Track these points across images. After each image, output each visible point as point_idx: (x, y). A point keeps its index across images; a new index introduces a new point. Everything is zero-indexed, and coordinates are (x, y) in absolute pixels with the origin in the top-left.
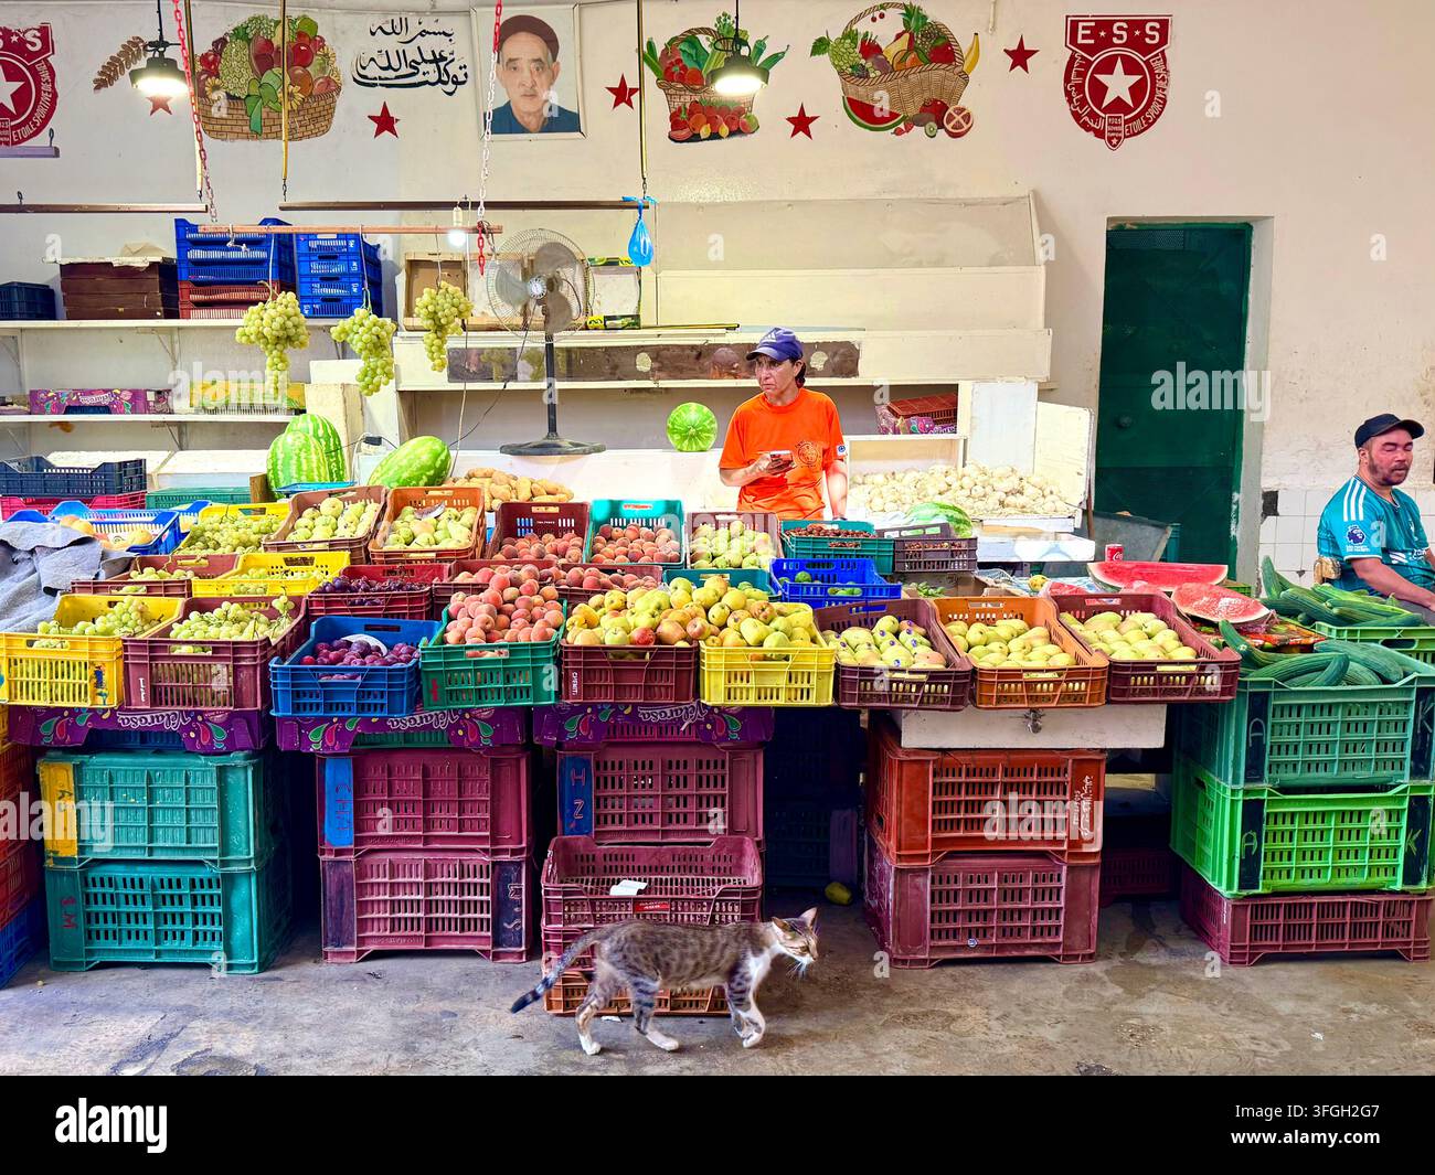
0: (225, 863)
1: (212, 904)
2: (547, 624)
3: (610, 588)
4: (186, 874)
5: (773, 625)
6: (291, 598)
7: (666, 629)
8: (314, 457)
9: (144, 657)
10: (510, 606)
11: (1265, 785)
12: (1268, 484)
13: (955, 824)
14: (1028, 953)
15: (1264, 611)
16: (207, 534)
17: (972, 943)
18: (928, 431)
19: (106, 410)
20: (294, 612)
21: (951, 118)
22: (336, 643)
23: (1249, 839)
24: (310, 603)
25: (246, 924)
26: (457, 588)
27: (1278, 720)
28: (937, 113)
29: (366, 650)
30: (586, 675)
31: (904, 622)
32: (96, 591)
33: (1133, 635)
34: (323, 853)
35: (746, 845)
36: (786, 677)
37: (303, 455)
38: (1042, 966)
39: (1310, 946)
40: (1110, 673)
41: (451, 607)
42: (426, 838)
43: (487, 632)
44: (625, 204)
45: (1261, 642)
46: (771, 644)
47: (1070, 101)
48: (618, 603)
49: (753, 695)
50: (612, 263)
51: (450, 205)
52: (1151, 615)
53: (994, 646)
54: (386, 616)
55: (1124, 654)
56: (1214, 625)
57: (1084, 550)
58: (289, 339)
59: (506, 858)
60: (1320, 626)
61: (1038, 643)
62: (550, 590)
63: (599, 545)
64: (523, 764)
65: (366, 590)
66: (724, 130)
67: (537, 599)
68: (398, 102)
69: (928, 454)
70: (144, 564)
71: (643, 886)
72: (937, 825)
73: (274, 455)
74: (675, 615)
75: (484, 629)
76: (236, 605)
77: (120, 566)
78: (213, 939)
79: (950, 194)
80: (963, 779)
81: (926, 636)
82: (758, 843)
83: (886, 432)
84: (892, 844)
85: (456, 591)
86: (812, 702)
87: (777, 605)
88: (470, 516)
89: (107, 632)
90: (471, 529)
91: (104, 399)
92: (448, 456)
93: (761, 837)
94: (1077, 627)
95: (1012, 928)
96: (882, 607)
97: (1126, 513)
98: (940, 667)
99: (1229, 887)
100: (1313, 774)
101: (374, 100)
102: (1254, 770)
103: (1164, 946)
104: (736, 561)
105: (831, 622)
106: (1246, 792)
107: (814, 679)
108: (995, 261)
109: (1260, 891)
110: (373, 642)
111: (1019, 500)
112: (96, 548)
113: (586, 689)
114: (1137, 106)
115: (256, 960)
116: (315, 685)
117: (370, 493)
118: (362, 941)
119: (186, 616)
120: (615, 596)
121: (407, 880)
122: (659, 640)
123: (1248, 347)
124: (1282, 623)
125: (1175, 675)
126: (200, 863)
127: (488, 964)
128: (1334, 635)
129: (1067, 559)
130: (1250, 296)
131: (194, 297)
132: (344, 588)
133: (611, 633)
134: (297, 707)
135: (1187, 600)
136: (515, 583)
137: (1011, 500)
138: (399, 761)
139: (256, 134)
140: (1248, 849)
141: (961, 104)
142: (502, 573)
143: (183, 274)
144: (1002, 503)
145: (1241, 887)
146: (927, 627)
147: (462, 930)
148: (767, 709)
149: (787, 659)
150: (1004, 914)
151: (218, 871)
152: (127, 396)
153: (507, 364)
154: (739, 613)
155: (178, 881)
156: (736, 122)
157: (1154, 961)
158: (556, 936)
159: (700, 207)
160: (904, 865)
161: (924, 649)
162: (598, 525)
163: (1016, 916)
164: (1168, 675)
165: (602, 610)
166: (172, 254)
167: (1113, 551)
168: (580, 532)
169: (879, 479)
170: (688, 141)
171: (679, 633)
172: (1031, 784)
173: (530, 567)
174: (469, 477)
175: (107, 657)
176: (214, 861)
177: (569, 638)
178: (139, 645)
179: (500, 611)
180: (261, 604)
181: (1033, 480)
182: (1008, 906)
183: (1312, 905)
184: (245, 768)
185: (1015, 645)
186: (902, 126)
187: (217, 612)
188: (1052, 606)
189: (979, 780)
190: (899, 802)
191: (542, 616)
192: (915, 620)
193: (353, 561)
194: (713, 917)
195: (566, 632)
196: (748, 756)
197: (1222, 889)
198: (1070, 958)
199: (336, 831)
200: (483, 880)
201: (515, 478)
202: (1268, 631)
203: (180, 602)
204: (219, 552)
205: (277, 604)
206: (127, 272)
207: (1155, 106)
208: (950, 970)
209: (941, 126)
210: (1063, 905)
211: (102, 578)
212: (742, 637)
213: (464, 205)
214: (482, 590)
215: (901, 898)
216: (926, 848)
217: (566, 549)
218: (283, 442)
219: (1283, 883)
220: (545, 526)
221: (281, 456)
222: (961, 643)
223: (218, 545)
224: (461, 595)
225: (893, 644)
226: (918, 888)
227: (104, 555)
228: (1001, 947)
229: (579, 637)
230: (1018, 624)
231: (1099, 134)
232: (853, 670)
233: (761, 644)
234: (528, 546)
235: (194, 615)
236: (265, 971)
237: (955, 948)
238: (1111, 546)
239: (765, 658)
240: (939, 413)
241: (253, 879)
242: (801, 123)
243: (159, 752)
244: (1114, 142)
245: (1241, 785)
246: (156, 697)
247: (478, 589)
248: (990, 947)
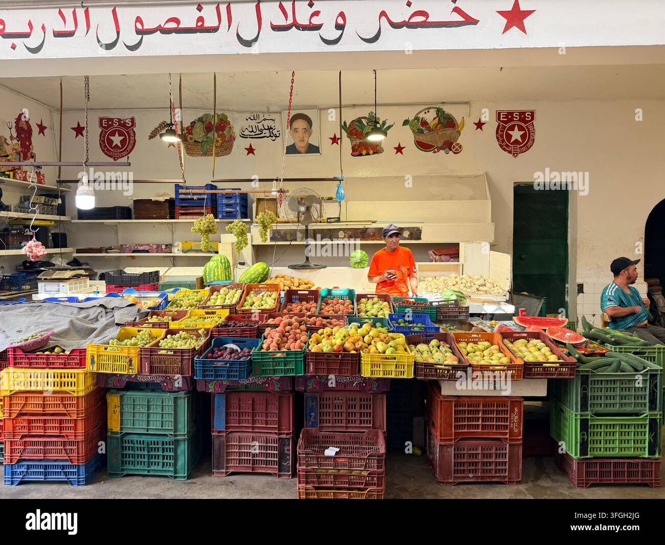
0: (175, 436)
1: (170, 452)
2: (302, 341)
3: (326, 326)
4: (161, 439)
5: (389, 344)
6: (205, 329)
7: (347, 345)
8: (220, 270)
9: (148, 355)
10: (287, 334)
11: (589, 413)
12: (579, 281)
13: (463, 427)
14: (494, 480)
15: (584, 339)
16: (178, 302)
17: (471, 475)
18: (448, 261)
19: (147, 252)
20: (206, 335)
21: (454, 147)
22: (221, 348)
23: (583, 435)
24: (212, 332)
25: (183, 461)
26: (268, 326)
27: (593, 386)
28: (450, 146)
29: (233, 351)
30: (316, 363)
31: (442, 342)
32: (134, 326)
33: (532, 349)
34: (213, 432)
35: (379, 434)
36: (395, 366)
37: (216, 270)
38: (499, 486)
39: (611, 480)
40: (524, 367)
41: (265, 334)
42: (253, 427)
43: (278, 345)
44: (335, 179)
45: (584, 352)
46: (388, 352)
47: (498, 141)
48: (329, 333)
49: (381, 373)
50: (330, 199)
51: (272, 180)
52: (539, 341)
53: (478, 353)
54: (240, 337)
55: (530, 358)
56: (564, 344)
57: (510, 309)
58: (210, 231)
59: (284, 436)
60: (607, 345)
61: (495, 352)
62: (303, 327)
63: (323, 307)
64: (291, 398)
65: (234, 326)
66: (371, 152)
67: (298, 331)
68: (255, 143)
69: (448, 269)
70: (153, 314)
71: (338, 450)
72: (457, 427)
73: (205, 270)
74: (351, 340)
75: (277, 343)
76: (185, 332)
77: (144, 315)
78: (170, 466)
79: (454, 174)
80: (466, 408)
81: (450, 348)
82: (384, 433)
83: (432, 261)
84: (438, 434)
85: (267, 327)
86: (405, 377)
87: (391, 334)
88: (275, 295)
89: (136, 344)
90: (275, 300)
91: (147, 248)
92: (269, 269)
93: (385, 429)
94: (510, 345)
95: (487, 470)
96: (432, 336)
97: (525, 293)
98: (456, 363)
99: (576, 455)
100: (608, 408)
101: (247, 143)
102: (584, 407)
103: (550, 477)
104: (375, 313)
105: (413, 341)
106: (581, 415)
107: (406, 367)
108: (472, 198)
109: (589, 456)
110: (234, 347)
111: (485, 288)
112: (136, 308)
113: (316, 369)
114: (523, 142)
115: (186, 475)
116: (211, 367)
117: (238, 286)
118: (227, 468)
119: (166, 337)
120: (327, 330)
121: (245, 444)
122: (345, 350)
123: (569, 229)
124: (591, 343)
125: (550, 367)
126: (166, 435)
127: (276, 479)
128: (613, 349)
129: (504, 313)
130: (569, 211)
131: (180, 211)
132: (226, 325)
133: (325, 346)
134: (204, 376)
135: (552, 333)
136: (290, 324)
137: (481, 288)
138: (243, 396)
139: (205, 154)
140: (583, 439)
141: (458, 142)
142: (285, 320)
143: (177, 203)
144: (478, 289)
145: (580, 455)
146: (451, 344)
147: (266, 465)
148: (388, 379)
149: (395, 359)
150: (483, 464)
151: (173, 438)
152: (155, 247)
153: (293, 235)
154: (376, 339)
155: (158, 442)
156: (376, 149)
157: (546, 485)
158: (302, 471)
159: (362, 179)
160: (443, 443)
161: (449, 354)
162: (323, 298)
163: (488, 464)
164: (548, 367)
165: (323, 335)
166: (173, 196)
167: (522, 311)
168: (316, 302)
169: (430, 279)
170: (358, 156)
171: (352, 347)
172: (494, 410)
173: (295, 317)
174: (276, 277)
175: (134, 353)
176: (171, 435)
177: (310, 348)
178: (146, 350)
179: (284, 336)
180: (194, 332)
181: (490, 280)
182: (485, 460)
183: (610, 463)
184: (185, 398)
185: (486, 353)
186: (436, 150)
187: (177, 335)
188: (500, 337)
189: (473, 409)
190: (441, 417)
191: (300, 338)
192: (446, 341)
193: (230, 313)
194: (366, 465)
195: (309, 345)
196: (380, 396)
197: (573, 455)
198: (511, 482)
199: (218, 423)
200: (275, 445)
201: (293, 278)
202: (586, 347)
203: (164, 330)
204: (181, 309)
205: (200, 332)
206: (157, 203)
207: (530, 142)
208: (462, 487)
209: (451, 150)
210: (507, 460)
211: (137, 320)
212: (377, 349)
213: (277, 180)
214: (277, 327)
215: (441, 456)
216: (452, 436)
217: (310, 308)
218: (211, 264)
219: (598, 453)
220: (303, 298)
221: (208, 270)
222: (464, 352)
223: (181, 306)
224: (269, 329)
225: (437, 352)
226: (449, 452)
227: (139, 310)
228: (482, 477)
229: (314, 349)
230: (487, 344)
231: (510, 152)
232: (421, 364)
233: (384, 352)
234: (296, 307)
235: (169, 336)
236: (189, 479)
237: (464, 478)
238: (521, 309)
239: (386, 358)
240: (452, 254)
241: (186, 442)
242: (399, 149)
243: (153, 391)
244: (515, 155)
245: (579, 412)
246: (152, 370)
247: (276, 326)
248: (478, 477)
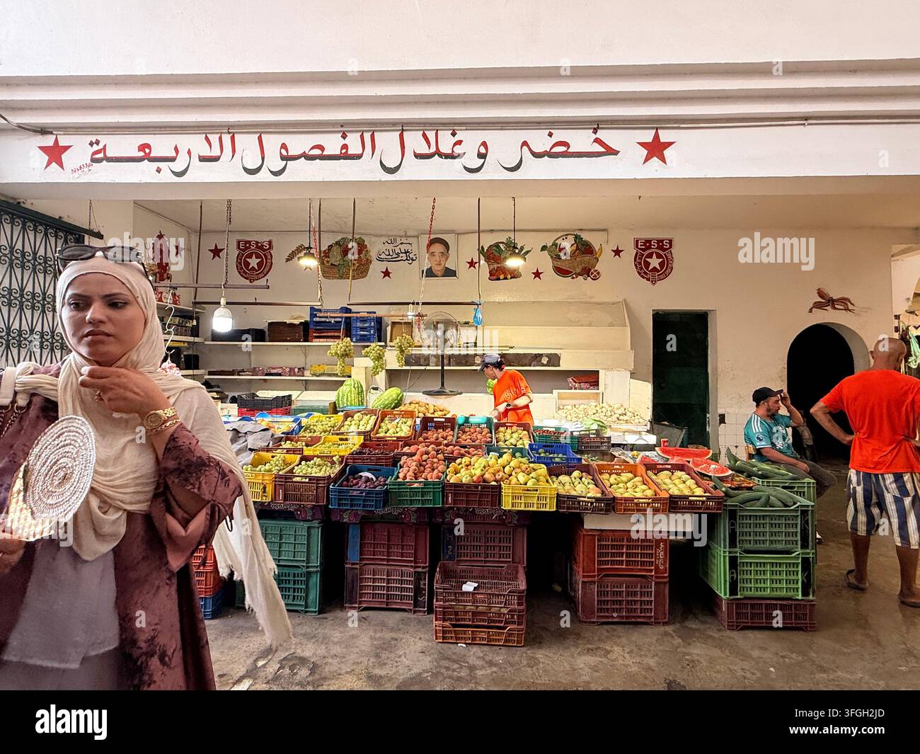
0: (308, 567)
1: (301, 584)
2: (439, 471)
3: (465, 456)
4: (292, 571)
5: (531, 475)
6: (340, 457)
7: (487, 476)
8: (353, 395)
9: (282, 482)
10: (424, 463)
11: (737, 549)
12: (720, 411)
13: (606, 562)
14: (639, 620)
15: (730, 472)
16: (312, 427)
17: (615, 615)
18: (588, 389)
19: (280, 375)
20: (341, 463)
21: (592, 273)
22: (356, 476)
23: (732, 573)
24: (347, 459)
25: (314, 594)
26: (404, 454)
27: (741, 521)
28: (587, 272)
29: (368, 480)
30: (455, 495)
31: (584, 474)
32: (267, 451)
33: (677, 481)
34: (347, 564)
35: (519, 568)
36: (536, 498)
37: (349, 394)
38: (645, 626)
39: (763, 623)
40: (670, 501)
41: (401, 463)
42: (388, 559)
43: (415, 474)
44: (472, 303)
45: (730, 485)
46: (530, 484)
47: (637, 268)
48: (467, 463)
49: (523, 505)
50: (467, 323)
51: (408, 304)
52: (684, 473)
53: (621, 485)
54: (375, 465)
55: (674, 491)
56: (710, 477)
57: (652, 439)
58: (347, 355)
59: (420, 570)
60: (754, 479)
61: (639, 484)
62: (440, 456)
63: (460, 435)
64: (428, 531)
65: (368, 454)
66: (509, 276)
67: (435, 460)
68: (391, 267)
69: (588, 397)
70: (287, 439)
71: (476, 585)
72: (600, 563)
73: (339, 394)
74: (491, 470)
75: (414, 473)
76: (319, 459)
77: (278, 440)
78: (301, 599)
79: (593, 300)
80: (610, 543)
81: (593, 480)
82: (524, 567)
83: (571, 389)
84: (581, 569)
85: (404, 455)
86: (547, 510)
87: (532, 465)
88: (410, 422)
89: (270, 471)
90: (410, 427)
91: (279, 371)
92: (403, 395)
93: (525, 565)
94: (654, 477)
95: (631, 609)
96: (575, 466)
97: (666, 423)
98: (599, 495)
99: (725, 594)
100: (758, 545)
101: (383, 266)
102: (733, 543)
103: (697, 618)
104: (514, 443)
105: (554, 472)
106: (730, 552)
107: (548, 500)
108: (611, 325)
109: (739, 597)
110: (370, 475)
111: (625, 418)
112: (270, 433)
113: (455, 501)
114: (662, 270)
115: (317, 609)
116: (346, 496)
117: (372, 412)
118: (360, 602)
119: (300, 464)
120: (466, 460)
121: (379, 577)
122: (484, 481)
123: (709, 358)
124: (738, 476)
125: (697, 501)
126: (298, 567)
127: (411, 615)
128: (760, 483)
129: (646, 443)
130: (709, 339)
131: (314, 334)
132: (360, 453)
133: (464, 476)
134: (339, 505)
135: (697, 465)
136: (427, 453)
137: (621, 417)
138: (378, 526)
139: (341, 278)
140: (732, 578)
141: (596, 269)
142: (422, 448)
143: (311, 326)
144: (618, 418)
145: (730, 595)
146: (593, 476)
147: (401, 600)
148: (529, 511)
149: (537, 490)
150: (628, 602)
151: (305, 570)
152: (288, 370)
153: (426, 360)
154: (517, 470)
155: (289, 574)
156: (515, 274)
157: (694, 626)
158: (440, 608)
159: (500, 303)
160: (585, 580)
161: (592, 486)
162: (460, 425)
163: (633, 603)
164: (694, 501)
165: (460, 466)
166: (308, 319)
167: (664, 442)
168: (453, 430)
169: (570, 407)
170: (496, 280)
171: (493, 478)
172: (638, 546)
173: (433, 446)
174: (410, 403)
175: (268, 479)
176: (304, 566)
177: (448, 478)
178: (281, 476)
179: (421, 465)
180: (328, 458)
181: (630, 410)
182: (630, 599)
183: (762, 604)
184: (318, 527)
185: (629, 485)
186: (574, 276)
187: (312, 462)
188: (643, 468)
189: (616, 543)
190: (583, 552)
191: (437, 467)
192: (588, 473)
193: (365, 440)
194: (506, 602)
195: (447, 475)
196: (520, 529)
197: (722, 595)
198: (657, 623)
199: (353, 555)
200: (410, 579)
201: (428, 404)
202: (732, 480)
203: (299, 456)
204: (315, 435)
205: (335, 459)
206: (292, 325)
207: (669, 270)
208: (605, 627)
209: (589, 276)
210: (653, 599)
211: (271, 446)
212: (518, 480)
213: (413, 304)
214: (414, 455)
215: (584, 594)
216: (595, 572)
217: (447, 436)
218: (343, 388)
219: (748, 593)
220: (439, 426)
221: (341, 395)
222: (607, 484)
223: (315, 431)
224: (406, 457)
225: (579, 483)
226: (591, 589)
227: (273, 435)
228: (627, 617)
229: (453, 479)
230: (630, 475)
231: (648, 280)
232: (564, 496)
233: (526, 484)
234: (432, 435)
235: (303, 463)
236: (321, 614)
237: (607, 617)
238: (664, 439)
239: (528, 490)
240: (592, 382)
241: (319, 575)
242: (537, 274)
243: (286, 519)
244: (654, 282)
245: (727, 549)
246: (285, 498)
247: (412, 455)
248: (622, 617)
